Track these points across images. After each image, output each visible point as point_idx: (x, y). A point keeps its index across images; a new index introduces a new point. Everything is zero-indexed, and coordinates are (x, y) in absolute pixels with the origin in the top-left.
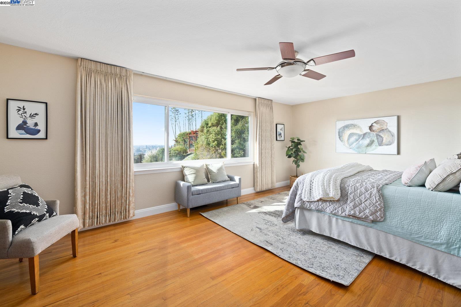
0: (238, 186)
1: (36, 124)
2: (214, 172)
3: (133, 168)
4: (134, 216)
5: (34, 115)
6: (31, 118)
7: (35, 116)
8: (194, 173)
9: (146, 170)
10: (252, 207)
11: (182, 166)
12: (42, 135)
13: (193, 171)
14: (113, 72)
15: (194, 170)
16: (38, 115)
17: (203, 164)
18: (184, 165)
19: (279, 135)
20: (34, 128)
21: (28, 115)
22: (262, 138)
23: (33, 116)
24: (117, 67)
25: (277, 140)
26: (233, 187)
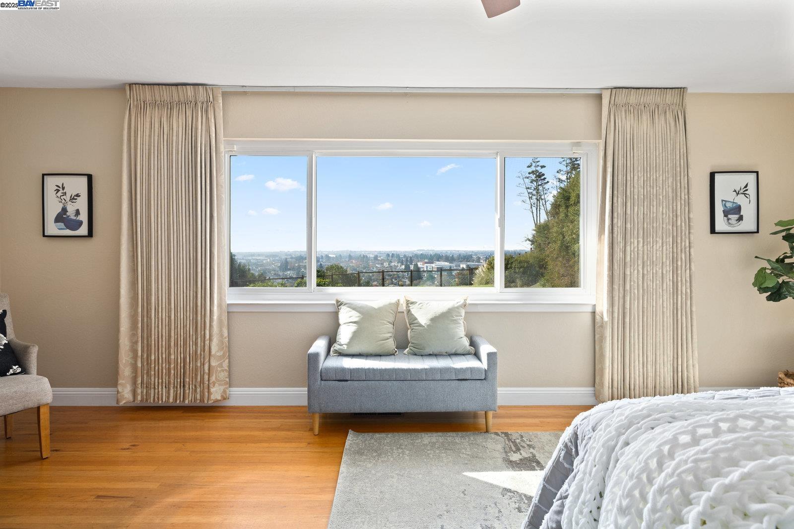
0: (486, 377)
1: (78, 213)
2: (420, 325)
3: (225, 296)
4: (225, 399)
5: (75, 197)
6: (72, 202)
7: (77, 199)
8: (355, 322)
9: (251, 304)
10: (515, 457)
11: (338, 301)
12: (83, 230)
13: (355, 316)
14: (182, 99)
15: (358, 314)
16: (80, 196)
17: (399, 300)
18: (342, 299)
19: (726, 213)
20: (75, 218)
21: (68, 198)
22: (628, 226)
23: (74, 199)
24: (187, 86)
25: (713, 231)
26: (462, 377)
